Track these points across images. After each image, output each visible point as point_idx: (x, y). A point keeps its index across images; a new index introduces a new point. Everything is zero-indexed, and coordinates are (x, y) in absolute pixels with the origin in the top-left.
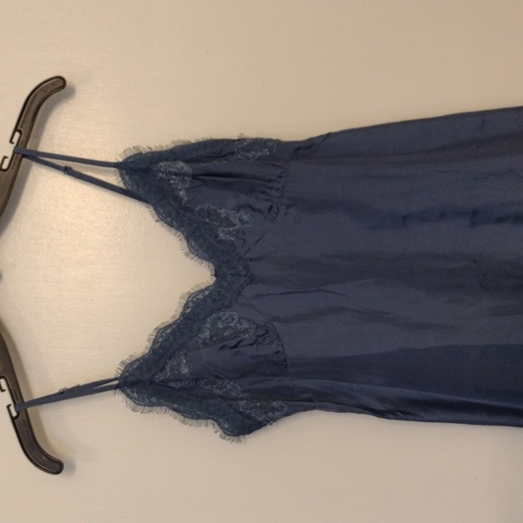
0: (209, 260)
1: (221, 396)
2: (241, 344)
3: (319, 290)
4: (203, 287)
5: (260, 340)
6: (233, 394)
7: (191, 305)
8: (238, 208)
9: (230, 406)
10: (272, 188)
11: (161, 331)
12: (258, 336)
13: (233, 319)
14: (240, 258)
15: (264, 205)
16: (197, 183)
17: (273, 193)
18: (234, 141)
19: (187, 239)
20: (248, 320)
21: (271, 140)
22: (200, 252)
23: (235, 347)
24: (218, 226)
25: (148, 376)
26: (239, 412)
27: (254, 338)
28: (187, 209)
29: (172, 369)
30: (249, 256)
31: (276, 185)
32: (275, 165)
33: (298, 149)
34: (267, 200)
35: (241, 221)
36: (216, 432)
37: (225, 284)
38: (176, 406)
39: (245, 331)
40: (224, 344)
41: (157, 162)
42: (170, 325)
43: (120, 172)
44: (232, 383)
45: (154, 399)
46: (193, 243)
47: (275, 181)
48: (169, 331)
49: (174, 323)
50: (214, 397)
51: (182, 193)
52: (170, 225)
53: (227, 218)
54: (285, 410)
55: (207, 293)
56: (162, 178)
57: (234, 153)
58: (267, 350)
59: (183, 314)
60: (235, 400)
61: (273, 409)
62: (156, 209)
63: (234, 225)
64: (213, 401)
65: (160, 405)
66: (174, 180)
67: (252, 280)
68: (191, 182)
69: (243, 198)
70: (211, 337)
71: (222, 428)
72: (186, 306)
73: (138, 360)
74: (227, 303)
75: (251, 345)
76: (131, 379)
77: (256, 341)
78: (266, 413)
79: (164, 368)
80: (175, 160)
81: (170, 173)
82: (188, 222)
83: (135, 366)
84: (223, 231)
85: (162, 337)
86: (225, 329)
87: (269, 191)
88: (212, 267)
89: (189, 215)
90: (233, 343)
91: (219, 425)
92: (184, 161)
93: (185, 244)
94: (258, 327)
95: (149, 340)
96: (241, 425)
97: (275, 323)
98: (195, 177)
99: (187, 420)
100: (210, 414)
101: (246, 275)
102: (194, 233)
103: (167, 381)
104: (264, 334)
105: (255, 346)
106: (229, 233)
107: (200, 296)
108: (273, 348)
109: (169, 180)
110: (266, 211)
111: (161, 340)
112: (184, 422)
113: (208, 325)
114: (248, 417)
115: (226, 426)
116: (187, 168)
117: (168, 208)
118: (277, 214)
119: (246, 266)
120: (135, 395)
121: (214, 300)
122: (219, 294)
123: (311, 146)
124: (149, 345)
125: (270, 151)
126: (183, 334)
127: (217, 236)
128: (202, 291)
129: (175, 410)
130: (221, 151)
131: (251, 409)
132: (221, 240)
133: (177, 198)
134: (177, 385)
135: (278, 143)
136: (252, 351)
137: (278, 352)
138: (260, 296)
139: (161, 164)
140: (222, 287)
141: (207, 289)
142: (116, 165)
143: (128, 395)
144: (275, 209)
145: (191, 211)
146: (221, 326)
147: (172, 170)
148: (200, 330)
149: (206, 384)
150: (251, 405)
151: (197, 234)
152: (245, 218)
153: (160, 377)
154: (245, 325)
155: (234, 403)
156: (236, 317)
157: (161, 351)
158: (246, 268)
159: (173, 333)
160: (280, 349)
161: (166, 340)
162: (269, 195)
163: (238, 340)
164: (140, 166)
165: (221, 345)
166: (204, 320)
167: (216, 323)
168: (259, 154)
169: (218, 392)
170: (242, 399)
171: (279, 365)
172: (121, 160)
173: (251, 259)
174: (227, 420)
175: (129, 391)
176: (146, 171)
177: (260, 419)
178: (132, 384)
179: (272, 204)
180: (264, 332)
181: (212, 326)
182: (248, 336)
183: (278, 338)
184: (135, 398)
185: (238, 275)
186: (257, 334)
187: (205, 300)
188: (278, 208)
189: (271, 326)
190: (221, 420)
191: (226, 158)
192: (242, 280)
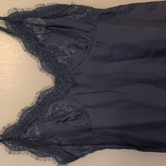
0: (52, 74)
1: (57, 144)
2: (68, 120)
4: (48, 88)
5: (78, 117)
6: (63, 143)
7: (42, 97)
8: (70, 46)
9: (62, 149)
10: (88, 36)
11: (25, 111)
12: (77, 116)
13: (64, 106)
14: (69, 73)
15: (83, 45)
16: (49, 31)
19: (41, 61)
20: (72, 106)
21: (88, 7)
22: (48, 69)
23: (65, 121)
24: (58, 56)
25: (17, 135)
26: (67, 152)
27: (75, 117)
28: (41, 45)
29: (30, 132)
30: (73, 72)
31: (91, 35)
32: (89, 23)
33: (103, 14)
34: (85, 43)
35: (71, 53)
36: (55, 164)
37: (60, 87)
38: (32, 150)
39: (70, 113)
40: (59, 119)
41: (26, 18)
42: (30, 108)
43: (6, 22)
44: (62, 137)
45: (20, 147)
46: (44, 64)
47: (90, 32)
48: (29, 111)
49: (32, 107)
50: (53, 144)
51: (39, 36)
52: (32, 53)
53: (63, 51)
54: (91, 150)
55: (50, 91)
56: (29, 27)
57: (68, 15)
58: (83, 123)
59: (37, 102)
60: (65, 146)
61: (85, 150)
62: (25, 44)
63: (67, 55)
64: (52, 147)
65: (24, 150)
66: (35, 29)
67: (75, 85)
68: (45, 31)
69: (72, 41)
70: (52, 115)
71: (58, 161)
72: (39, 98)
73: (12, 126)
74: (61, 97)
75: (74, 120)
76: (8, 136)
77: (76, 118)
79: (26, 131)
80: (36, 17)
81: (33, 24)
82: (41, 52)
83: (10, 130)
84: (61, 58)
85: (25, 114)
86: (60, 111)
88: (54, 77)
89: (42, 48)
90: (63, 119)
91: (56, 159)
92: (41, 18)
93: (40, 64)
94: (78, 111)
95: (18, 116)
97: (86, 109)
98: (47, 27)
100: (52, 154)
102: (45, 58)
103: (28, 138)
105: (76, 121)
106: (64, 59)
107: (47, 93)
108: (85, 122)
109: (33, 29)
110: (84, 48)
111: (25, 116)
112: (37, 159)
113: (51, 109)
114: (72, 154)
115: (60, 160)
116: (43, 22)
117: (31, 44)
118: (90, 50)
119: (72, 77)
120: (10, 145)
121: (54, 95)
122: (57, 92)
123: (109, 13)
124: (18, 118)
125: (88, 13)
126: (37, 113)
127: (57, 61)
128: (48, 90)
130: (61, 13)
131: (73, 150)
132: (59, 63)
133: (36, 39)
134: (33, 140)
137: (88, 124)
138: (78, 94)
139: (28, 19)
140: (59, 88)
141: (50, 89)
142: (4, 19)
143: (6, 145)
144: (89, 48)
145: (44, 46)
146: (57, 109)
147: (34, 22)
148: (46, 111)
149: (49, 138)
151: (46, 59)
152: (73, 51)
153: (24, 136)
154: (71, 109)
155: (64, 148)
156: (66, 105)
157: (24, 122)
158: (72, 78)
159: (32, 112)
160: (89, 122)
161: (28, 116)
162: (86, 40)
163: (66, 117)
164: (17, 20)
165: (57, 120)
166: (49, 105)
167: (55, 107)
168: (82, 16)
169: (55, 141)
170: (68, 145)
172: (6, 16)
173: (75, 74)
175: (7, 143)
176: (20, 23)
177: (78, 155)
178: (9, 139)
179: (88, 45)
180: (81, 113)
181: (53, 109)
182: (72, 116)
183: (88, 116)
184: (10, 147)
185: (68, 82)
186: (77, 114)
187: (49, 95)
188: (91, 47)
189: (84, 110)
190: (57, 157)
191: (64, 17)
192: (70, 85)
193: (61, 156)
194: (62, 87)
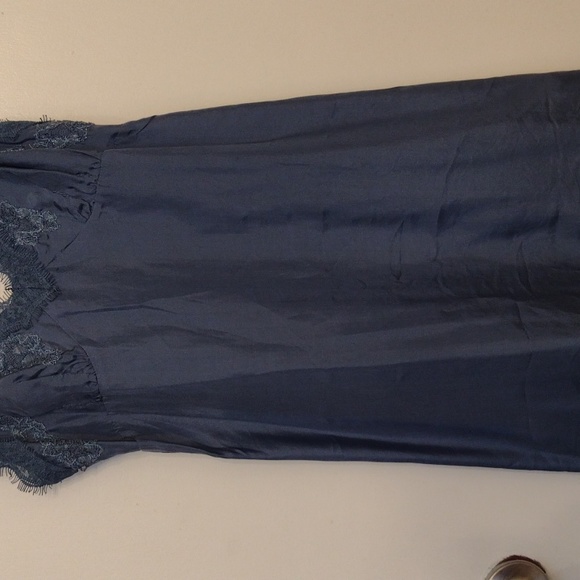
1: (20, 439)
2: (41, 374)
3: (141, 307)
5: (67, 367)
6: (36, 435)
8: (41, 207)
9: (31, 450)
10: (81, 182)
12: (64, 364)
13: (33, 343)
14: (43, 268)
15: (74, 203)
17: (83, 188)
18: (36, 123)
20: (52, 344)
21: (82, 124)
23: (35, 377)
24: (15, 229)
26: (44, 458)
27: (59, 366)
30: (52, 265)
31: (87, 179)
33: (115, 135)
34: (76, 197)
35: (45, 222)
36: (13, 483)
37: (24, 300)
39: (48, 358)
40: (21, 373)
44: (34, 422)
47: (86, 173)
50: (11, 439)
53: (26, 219)
54: (100, 452)
57: (34, 139)
58: (75, 379)
60: (38, 442)
61: (86, 452)
63: (36, 228)
64: (8, 445)
67: (57, 294)
69: (47, 195)
70: (5, 366)
71: (21, 477)
74: (26, 324)
75: (56, 374)
77: (61, 370)
78: (76, 457)
84: (22, 235)
86: (23, 356)
87: (78, 186)
88: (7, 279)
90: (31, 372)
91: (18, 473)
94: (65, 352)
96: (46, 472)
97: (85, 348)
100: (6, 461)
101: (49, 290)
105: (61, 375)
106: (29, 237)
108: (83, 377)
110: (76, 210)
114: (54, 462)
115: (26, 474)
118: (90, 214)
119: (52, 277)
121: (10, 320)
122: (16, 313)
123: (130, 132)
125: (81, 136)
127: (13, 241)
130: (18, 136)
131: (57, 453)
132: (18, 246)
135: (90, 127)
136: (57, 381)
137: (90, 382)
138: (67, 314)
140: (19, 304)
144: (86, 208)
146: (18, 352)
150: (58, 447)
152: (50, 218)
154: (49, 350)
155: (36, 447)
156: (38, 341)
158: (50, 280)
160: (92, 378)
162: (78, 191)
163: (39, 368)
165: (16, 375)
167: (12, 348)
168: (67, 140)
169: (16, 432)
170: (47, 440)
171: (93, 399)
173: (57, 269)
174: (26, 467)
177: (69, 465)
179: (83, 202)
180: (72, 359)
181: (6, 352)
182: (51, 366)
183: (90, 365)
185: (41, 289)
186: (62, 360)
188: (91, 206)
189: (80, 351)
190: (19, 468)
191: (25, 145)
192: (46, 295)
193: (28, 466)
194: (28, 299)
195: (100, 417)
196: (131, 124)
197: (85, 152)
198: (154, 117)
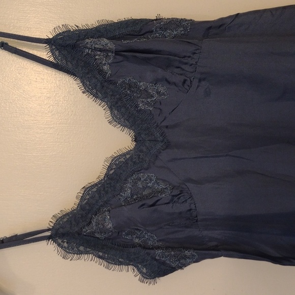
0: (130, 128)
1: (140, 246)
2: (158, 203)
4: (125, 151)
5: (176, 199)
6: (150, 243)
7: (114, 167)
8: (156, 82)
9: (148, 254)
10: (186, 64)
11: (87, 190)
12: (173, 196)
13: (151, 180)
14: (157, 126)
15: (178, 79)
16: (119, 58)
17: (186, 68)
18: (153, 20)
19: (111, 108)
20: (164, 181)
21: (185, 20)
22: (122, 120)
23: (153, 205)
24: (138, 98)
25: (77, 229)
26: (156, 260)
27: (170, 197)
28: (110, 82)
29: (98, 224)
30: (164, 124)
31: (191, 61)
32: (189, 42)
33: (210, 28)
34: (181, 75)
35: (158, 93)
36: (136, 276)
37: (144, 149)
38: (101, 254)
39: (162, 191)
40: (143, 203)
41: (84, 39)
42: (96, 185)
43: (51, 47)
44: (149, 234)
45: (82, 248)
46: (116, 112)
47: (189, 57)
48: (95, 190)
49: (99, 183)
50: (134, 246)
51: (105, 68)
52: (96, 96)
53: (146, 90)
54: (196, 258)
55: (128, 156)
56: (88, 54)
57: (152, 31)
58: (181, 208)
59: (107, 175)
60: (152, 249)
61: (185, 257)
62: (83, 82)
63: (152, 96)
64: (133, 250)
65: (87, 253)
66: (99, 56)
67: (168, 145)
68: (115, 58)
69: (160, 73)
70: (132, 195)
71: (141, 272)
72: (110, 168)
73: (67, 214)
74: (145, 166)
75: (168, 203)
76: (61, 230)
77: (172, 200)
78: (179, 260)
79: (90, 222)
80: (99, 37)
81: (96, 49)
82: (111, 93)
83: (65, 220)
84: (143, 102)
85: (88, 194)
86: (144, 188)
87: (183, 67)
88: (133, 133)
89: (111, 87)
90: (151, 202)
91: (139, 270)
92: (108, 39)
93: (109, 113)
94: (174, 188)
95: (77, 197)
97: (188, 184)
98: (117, 53)
99: (111, 266)
100: (131, 261)
101: (162, 142)
102: (117, 103)
103: (93, 233)
104: (179, 194)
105: (171, 205)
106: (148, 104)
107: (122, 160)
108: (184, 207)
109: (95, 56)
110: (181, 84)
111: (88, 197)
112: (107, 268)
113: (129, 185)
114: (164, 263)
115: (144, 270)
116: (111, 45)
117: (94, 80)
118: (190, 87)
119: (163, 132)
120: (65, 245)
121: (134, 163)
122: (139, 158)
123: (221, 26)
124: (78, 201)
125: (185, 30)
126: (107, 193)
127: (137, 106)
128: (124, 155)
129: (100, 257)
130: (141, 30)
131: (166, 257)
132: (141, 110)
133: (101, 72)
134: (102, 236)
135: (192, 22)
136: (167, 209)
137: (191, 210)
138: (175, 160)
139: (87, 40)
140: (141, 151)
141: (128, 153)
142: (47, 41)
143: (59, 245)
144: (188, 82)
145: (115, 83)
146: (140, 186)
147: (97, 46)
148: (122, 189)
149: (127, 234)
150: (167, 253)
151: (119, 103)
152: (162, 89)
153: (88, 230)
154: (162, 186)
155: (152, 252)
156: (154, 179)
157: (87, 208)
158: (162, 134)
159: (98, 191)
160: (193, 206)
161: (92, 197)
162: (183, 70)
163: (155, 199)
164: (68, 42)
165: (141, 203)
166: (126, 180)
167: (136, 183)
168: (175, 33)
169: (137, 241)
170: (158, 248)
172: (51, 37)
173: (167, 127)
174: (145, 266)
175: (60, 241)
176: (74, 47)
177: (173, 265)
178: (63, 236)
179: (186, 78)
180: (179, 193)
181: (132, 186)
182: (165, 197)
183: (191, 197)
184: (65, 247)
185: (156, 141)
186: (173, 194)
187: (126, 162)
188: (191, 81)
189: (184, 186)
190: (140, 266)
191: (145, 36)
192: (159, 146)
193: (146, 265)
194: (148, 148)
195: (194, 232)
196: (222, 19)
197: (189, 41)
198: (238, 14)
